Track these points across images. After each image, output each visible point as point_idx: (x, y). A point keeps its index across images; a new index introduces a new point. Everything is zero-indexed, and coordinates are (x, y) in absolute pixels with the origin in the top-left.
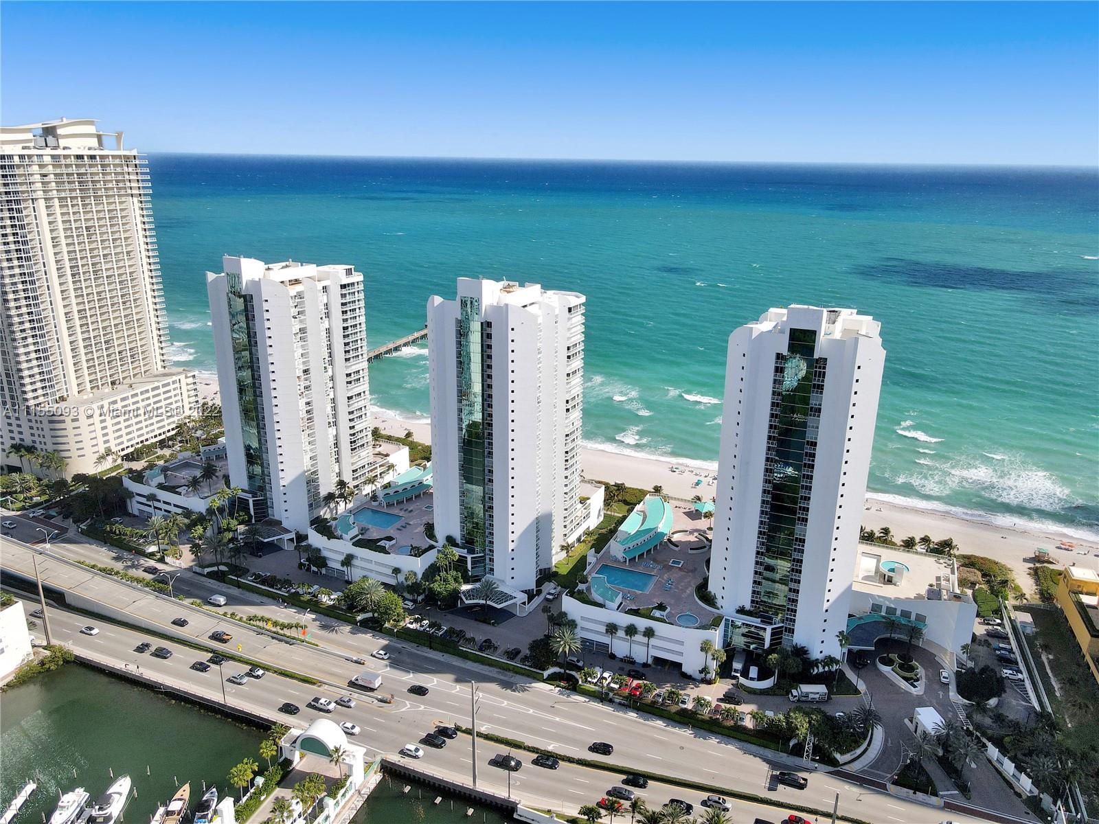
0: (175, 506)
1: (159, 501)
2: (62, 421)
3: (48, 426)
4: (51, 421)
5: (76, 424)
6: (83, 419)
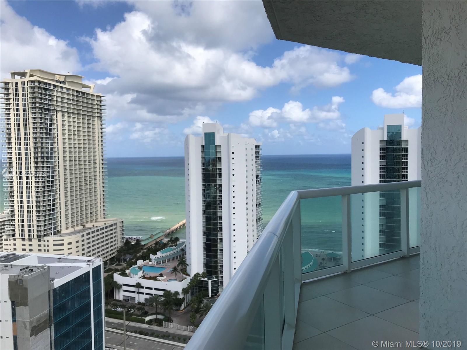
0: (156, 289)
1: (143, 287)
2: (63, 245)
3: (52, 248)
4: (54, 245)
5: (70, 246)
6: (74, 243)
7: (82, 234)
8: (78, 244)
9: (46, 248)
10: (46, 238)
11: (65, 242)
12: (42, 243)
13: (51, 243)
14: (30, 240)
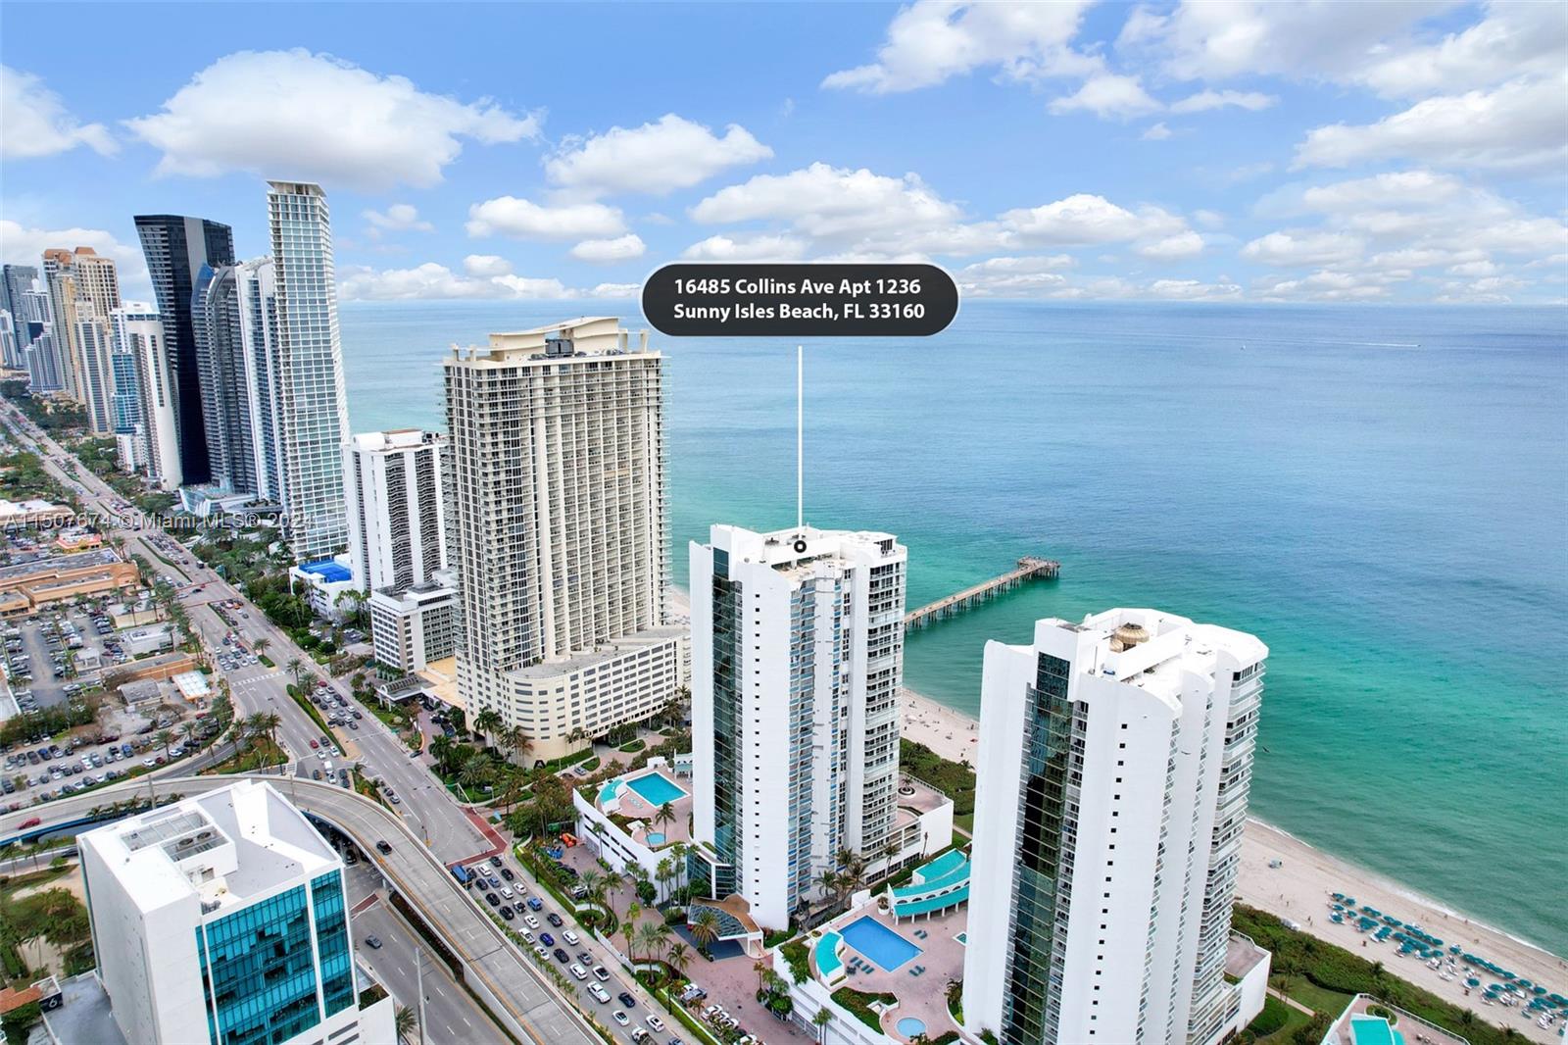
1: (608, 835)
2: (530, 693)
3: (514, 696)
4: (517, 691)
5: (543, 698)
6: (552, 692)
7: (575, 673)
8: (560, 695)
9: (505, 692)
10: (507, 675)
11: (535, 690)
12: (500, 681)
13: (513, 687)
14: (487, 671)
